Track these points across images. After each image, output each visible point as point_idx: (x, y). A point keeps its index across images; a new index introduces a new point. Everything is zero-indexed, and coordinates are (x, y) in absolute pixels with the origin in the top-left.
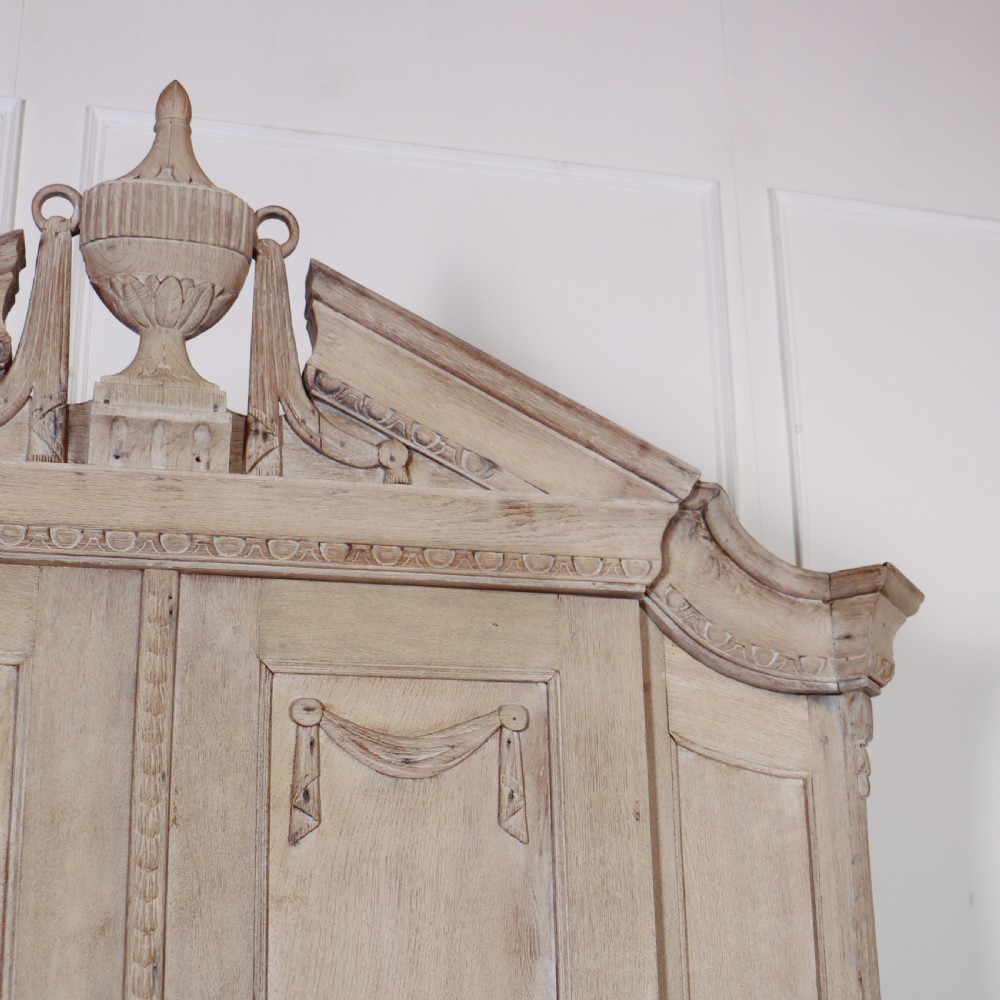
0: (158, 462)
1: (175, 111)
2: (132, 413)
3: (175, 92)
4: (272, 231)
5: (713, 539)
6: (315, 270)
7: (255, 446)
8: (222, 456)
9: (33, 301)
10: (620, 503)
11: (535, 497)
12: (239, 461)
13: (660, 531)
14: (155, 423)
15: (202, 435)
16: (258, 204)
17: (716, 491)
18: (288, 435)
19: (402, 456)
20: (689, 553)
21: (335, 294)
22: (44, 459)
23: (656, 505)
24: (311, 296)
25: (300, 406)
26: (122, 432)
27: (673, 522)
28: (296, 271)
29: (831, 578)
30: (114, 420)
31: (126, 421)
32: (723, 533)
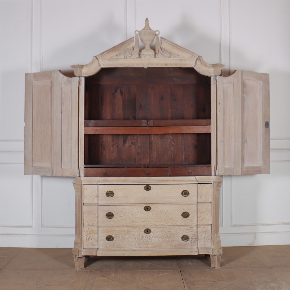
0: (148, 57)
1: (147, 22)
2: (145, 53)
3: (147, 19)
4: (157, 33)
5: (201, 61)
6: (161, 38)
7: (156, 55)
8: (153, 57)
9: (135, 42)
10: (191, 59)
11: (183, 59)
12: (155, 57)
13: (195, 61)
14: (147, 54)
15: (152, 55)
16: (155, 30)
17: (201, 56)
18: (159, 54)
19: (170, 55)
20: (198, 62)
21: (163, 40)
22: (138, 58)
23: (195, 59)
24: (161, 40)
25: (160, 51)
26: (144, 55)
27: (196, 60)
28: (160, 36)
29: (213, 65)
30: (144, 54)
31: (145, 54)
32: (202, 61)
